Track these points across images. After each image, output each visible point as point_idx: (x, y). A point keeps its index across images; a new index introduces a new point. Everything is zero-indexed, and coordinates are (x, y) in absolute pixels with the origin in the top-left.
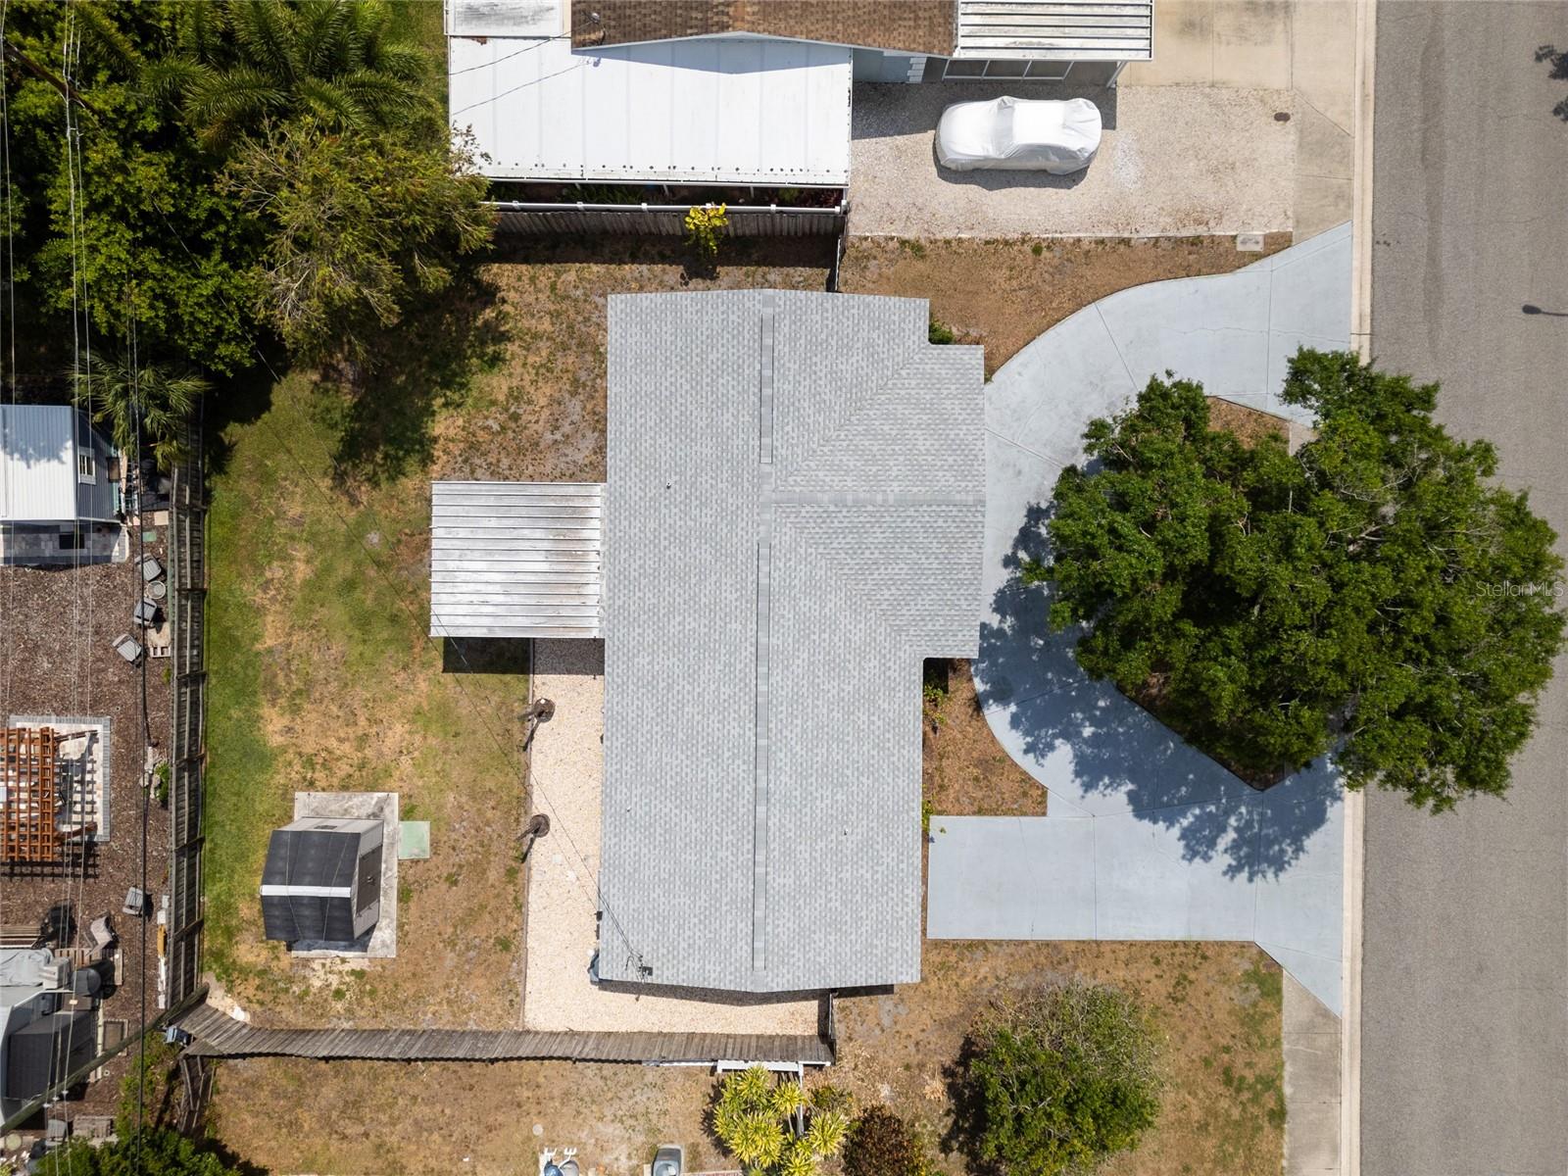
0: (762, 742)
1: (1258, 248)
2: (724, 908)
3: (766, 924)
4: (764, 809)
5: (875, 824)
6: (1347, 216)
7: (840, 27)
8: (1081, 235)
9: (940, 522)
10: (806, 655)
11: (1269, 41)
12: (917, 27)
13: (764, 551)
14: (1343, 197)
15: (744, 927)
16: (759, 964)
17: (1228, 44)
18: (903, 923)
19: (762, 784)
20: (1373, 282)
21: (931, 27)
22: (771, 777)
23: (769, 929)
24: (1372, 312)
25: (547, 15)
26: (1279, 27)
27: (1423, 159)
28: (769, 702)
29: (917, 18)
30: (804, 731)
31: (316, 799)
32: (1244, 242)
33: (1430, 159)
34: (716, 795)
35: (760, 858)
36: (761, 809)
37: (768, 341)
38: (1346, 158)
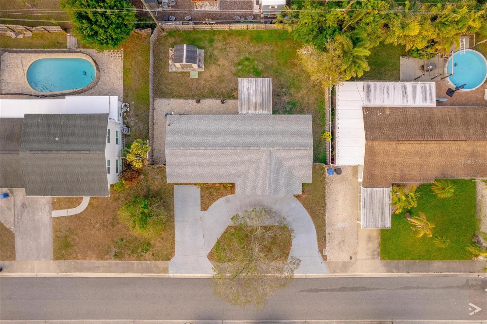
0: (217, 148)
1: (323, 254)
2: (182, 141)
3: (179, 150)
4: (203, 149)
5: (200, 173)
6: (330, 272)
7: (367, 163)
8: (326, 216)
9: (264, 186)
10: (236, 157)
11: (367, 254)
12: (368, 179)
13: (258, 148)
14: (334, 271)
15: (178, 145)
16: (171, 148)
17: (366, 246)
18: (179, 179)
19: (208, 148)
20: (316, 278)
21: (368, 182)
22: (210, 150)
23: (178, 150)
24: (310, 278)
25: (369, 102)
26: (370, 257)
27: (342, 288)
28: (226, 150)
29: (370, 179)
30: (220, 157)
31: (203, 54)
32: (325, 251)
33: (342, 289)
34: (206, 139)
35: (193, 148)
36: (203, 148)
37: (302, 148)
38: (343, 272)
